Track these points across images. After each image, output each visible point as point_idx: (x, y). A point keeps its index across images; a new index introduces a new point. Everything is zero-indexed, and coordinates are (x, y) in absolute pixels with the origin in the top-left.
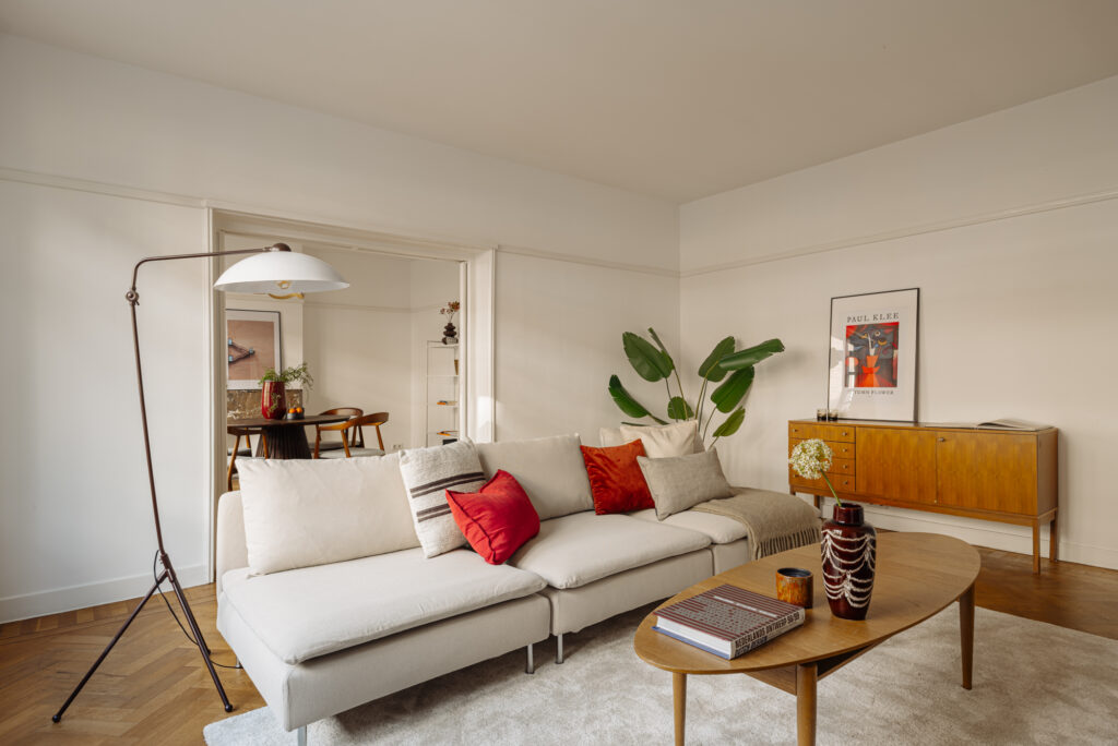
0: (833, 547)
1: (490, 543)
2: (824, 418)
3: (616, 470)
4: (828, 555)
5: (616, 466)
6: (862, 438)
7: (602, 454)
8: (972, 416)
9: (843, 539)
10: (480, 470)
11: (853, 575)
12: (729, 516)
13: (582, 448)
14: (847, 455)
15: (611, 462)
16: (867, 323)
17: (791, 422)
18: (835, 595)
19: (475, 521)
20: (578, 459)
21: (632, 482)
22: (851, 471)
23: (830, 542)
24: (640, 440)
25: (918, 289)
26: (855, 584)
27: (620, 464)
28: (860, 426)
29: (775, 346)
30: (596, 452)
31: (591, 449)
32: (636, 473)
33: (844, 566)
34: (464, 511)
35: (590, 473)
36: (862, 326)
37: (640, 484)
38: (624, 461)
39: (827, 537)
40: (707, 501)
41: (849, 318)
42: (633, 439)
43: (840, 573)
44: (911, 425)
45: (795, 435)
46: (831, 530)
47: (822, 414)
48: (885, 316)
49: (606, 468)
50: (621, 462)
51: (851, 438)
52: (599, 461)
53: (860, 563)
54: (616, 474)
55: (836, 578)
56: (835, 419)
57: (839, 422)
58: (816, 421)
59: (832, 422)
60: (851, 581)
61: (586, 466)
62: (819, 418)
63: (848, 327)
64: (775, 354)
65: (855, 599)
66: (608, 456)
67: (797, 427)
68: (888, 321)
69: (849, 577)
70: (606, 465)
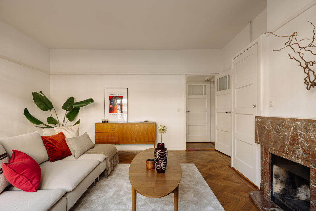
0: (159, 155)
1: (31, 183)
2: (104, 122)
3: (58, 144)
4: (157, 157)
5: (57, 143)
6: (117, 127)
7: (51, 138)
8: (142, 120)
9: (161, 152)
10: (5, 152)
11: (164, 161)
12: (99, 153)
13: (42, 137)
14: (113, 132)
15: (55, 141)
16: (115, 96)
17: (96, 123)
18: (159, 168)
19: (22, 175)
20: (41, 142)
21: (64, 148)
22: (114, 136)
23: (158, 154)
24: (62, 132)
25: (127, 88)
26: (164, 164)
27: (58, 141)
28: (116, 124)
29: (91, 101)
30: (48, 138)
31: (46, 137)
32: (65, 144)
33: (161, 160)
34: (15, 171)
35: (46, 146)
36: (113, 97)
37: (66, 147)
38: (60, 140)
39: (157, 152)
40: (89, 150)
41: (110, 94)
42: (60, 132)
43: (161, 162)
44: (126, 123)
45: (97, 127)
46: (158, 150)
47: (103, 121)
48: (119, 94)
49: (54, 144)
50: (59, 141)
51: (114, 127)
52: (50, 141)
53: (165, 158)
54: (57, 145)
55: (160, 163)
56: (107, 122)
57: (108, 123)
58: (102, 123)
59: (107, 123)
60: (163, 163)
61: (44, 144)
62: (103, 122)
63: (110, 97)
64: (92, 103)
65: (164, 167)
66: (54, 139)
67: (98, 125)
68: (120, 96)
69: (163, 162)
70: (53, 142)
